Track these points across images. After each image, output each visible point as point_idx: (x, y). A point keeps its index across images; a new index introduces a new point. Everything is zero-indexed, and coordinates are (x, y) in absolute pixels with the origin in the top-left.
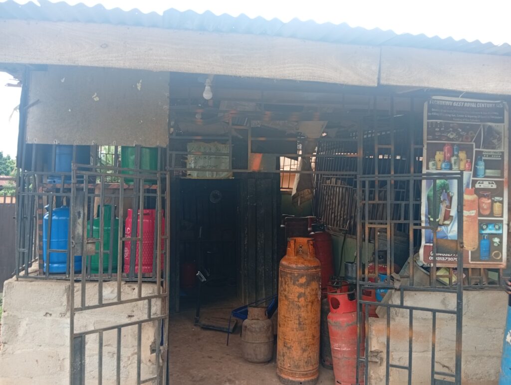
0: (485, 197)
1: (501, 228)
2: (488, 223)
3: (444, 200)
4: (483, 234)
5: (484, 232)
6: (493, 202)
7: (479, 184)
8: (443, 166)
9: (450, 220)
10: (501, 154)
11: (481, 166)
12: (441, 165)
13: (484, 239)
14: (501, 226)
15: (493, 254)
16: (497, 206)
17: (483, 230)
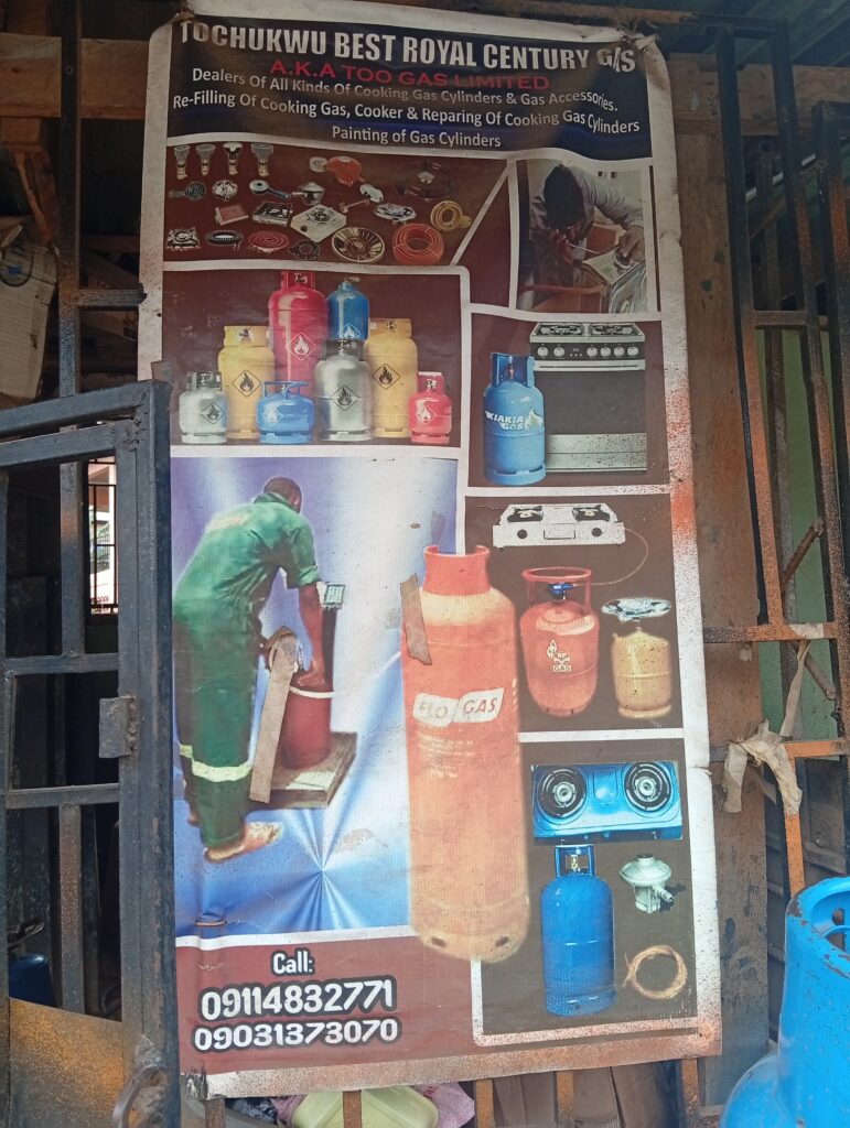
0: (557, 599)
1: (675, 792)
2: (583, 768)
3: (283, 633)
4: (557, 840)
5: (563, 827)
6: (610, 629)
7: (519, 526)
8: (271, 414)
9: (331, 761)
10: (641, 337)
11: (522, 411)
12: (260, 409)
13: (565, 871)
14: (675, 779)
15: (634, 967)
16: (635, 653)
17: (559, 812)
